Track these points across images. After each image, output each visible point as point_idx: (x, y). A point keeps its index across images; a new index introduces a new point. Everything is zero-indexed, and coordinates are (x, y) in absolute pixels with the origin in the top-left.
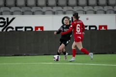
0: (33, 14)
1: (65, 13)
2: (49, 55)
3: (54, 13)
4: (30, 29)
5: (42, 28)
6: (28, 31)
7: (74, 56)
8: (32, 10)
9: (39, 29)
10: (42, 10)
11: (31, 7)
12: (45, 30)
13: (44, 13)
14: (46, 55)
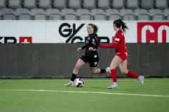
0: (18, 18)
1: (63, 18)
2: (40, 78)
3: (48, 18)
4: (13, 41)
5: (30, 39)
6: (10, 43)
7: (115, 81)
8: (15, 13)
9: (26, 41)
10: (30, 13)
11: (14, 9)
12: (34, 41)
13: (33, 18)
14: (35, 78)
